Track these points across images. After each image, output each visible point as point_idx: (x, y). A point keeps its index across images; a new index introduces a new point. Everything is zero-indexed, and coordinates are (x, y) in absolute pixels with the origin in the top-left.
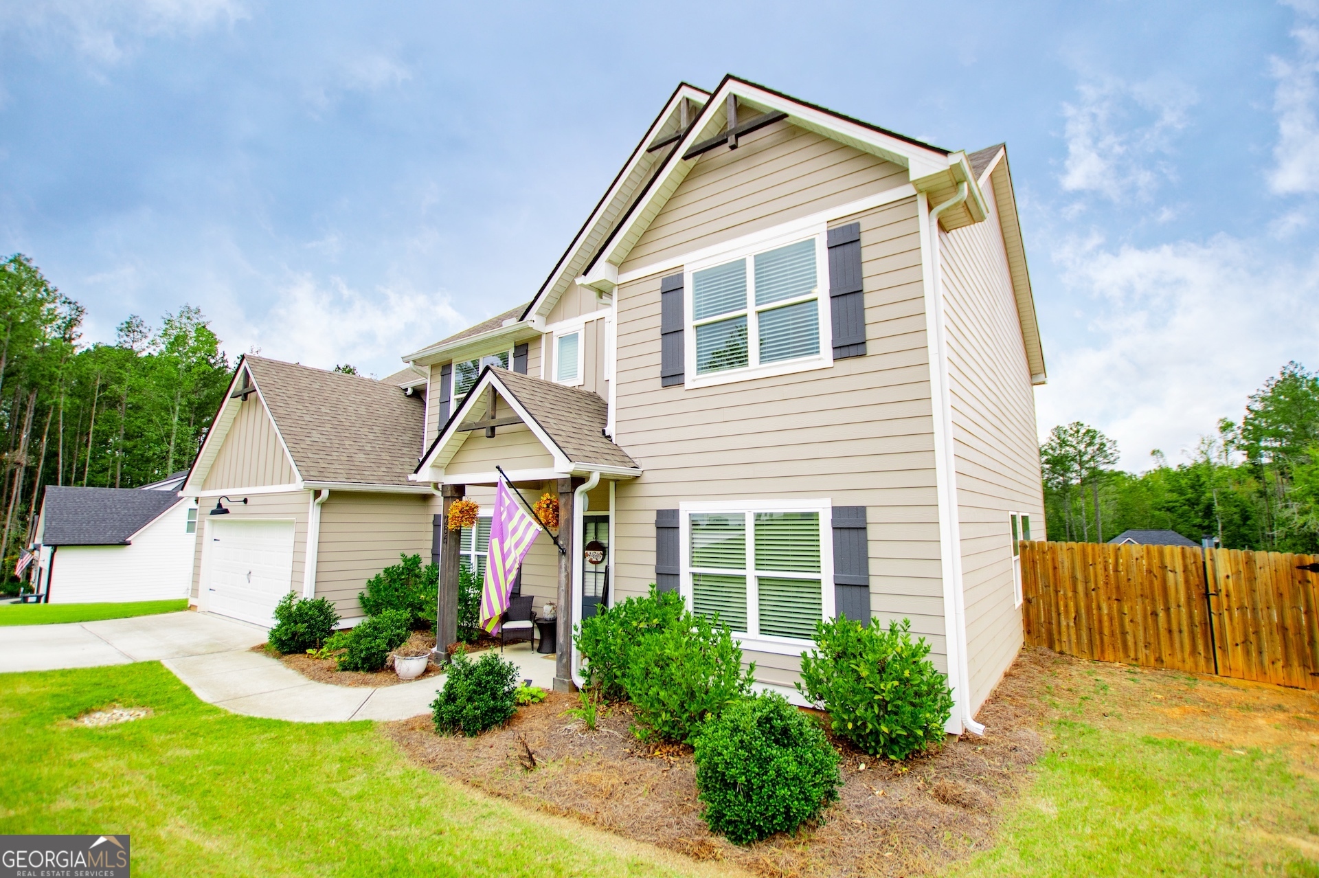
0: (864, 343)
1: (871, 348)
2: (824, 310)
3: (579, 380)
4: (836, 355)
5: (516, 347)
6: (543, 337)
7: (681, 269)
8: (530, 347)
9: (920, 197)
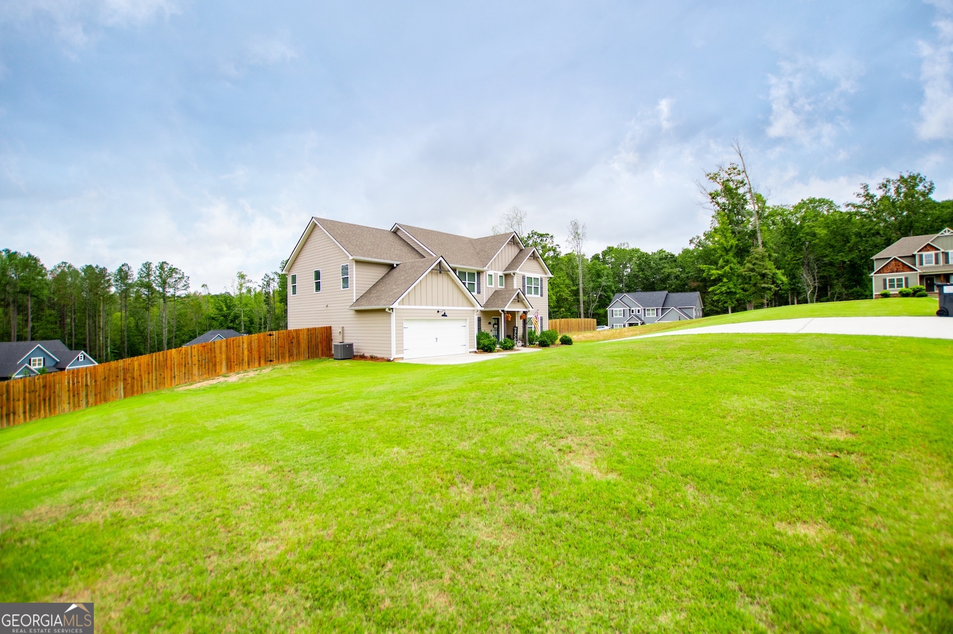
2: (539, 289)
3: (493, 286)
4: (540, 296)
5: (477, 273)
6: (484, 273)
7: (525, 275)
8: (480, 274)
9: (547, 277)
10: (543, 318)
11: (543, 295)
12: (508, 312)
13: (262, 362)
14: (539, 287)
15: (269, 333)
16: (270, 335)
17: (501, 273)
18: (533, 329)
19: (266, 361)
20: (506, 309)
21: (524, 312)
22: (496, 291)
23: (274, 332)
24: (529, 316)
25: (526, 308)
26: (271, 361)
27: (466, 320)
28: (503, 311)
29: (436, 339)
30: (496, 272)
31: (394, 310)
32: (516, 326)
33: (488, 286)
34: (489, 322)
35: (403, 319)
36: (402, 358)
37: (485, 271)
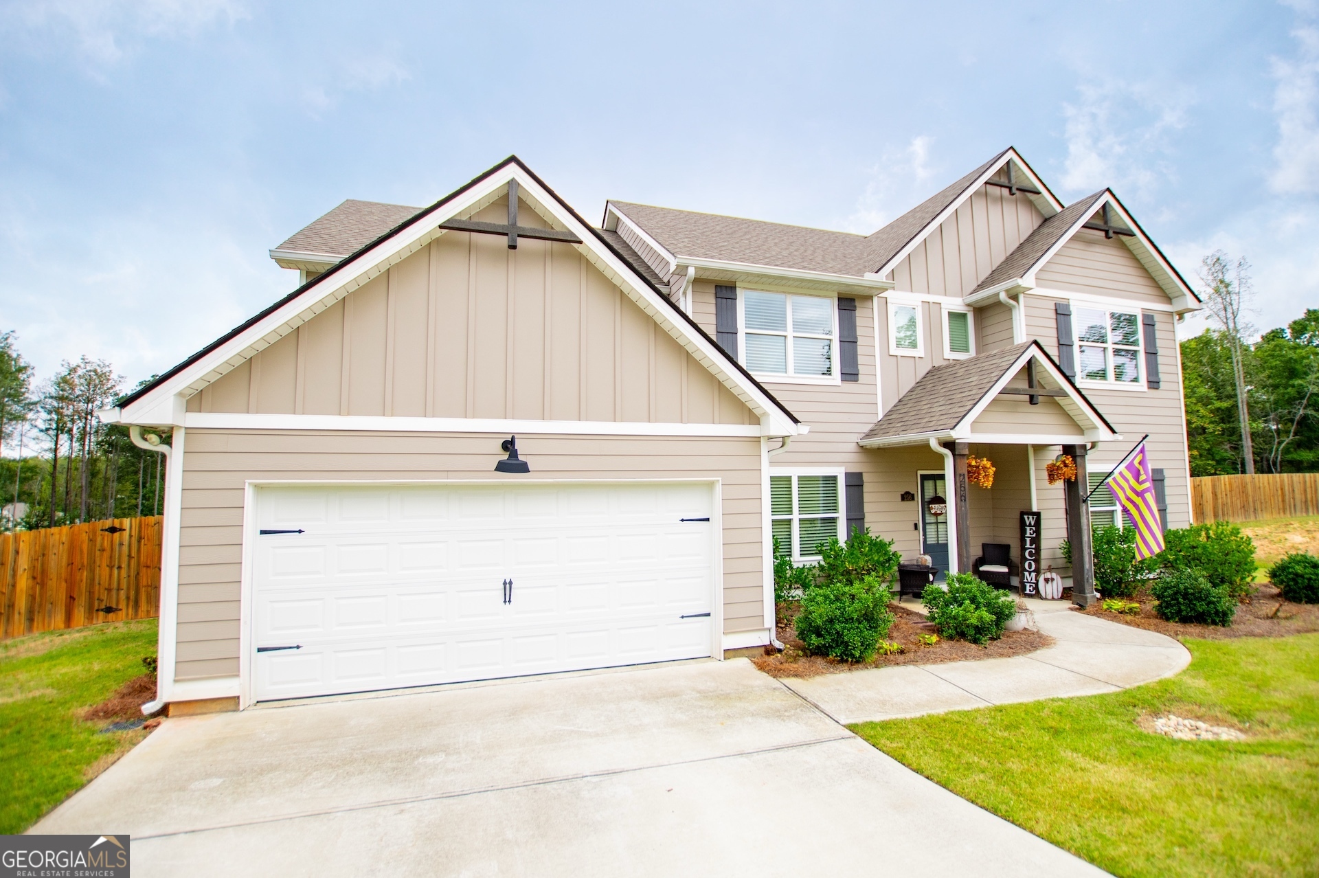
0: (1159, 383)
1: (1161, 386)
2: (1142, 357)
3: (920, 352)
4: (1148, 385)
5: (839, 299)
6: (875, 299)
7: (1067, 301)
8: (857, 304)
9: (1174, 314)
10: (1166, 473)
11: (1161, 383)
12: (979, 450)
13: (79, 614)
14: (1141, 348)
15: (108, 523)
16: (113, 530)
17: (956, 304)
18: (1119, 522)
19: (91, 612)
20: (964, 433)
21: (1068, 450)
22: (934, 372)
23: (126, 522)
24: (1094, 465)
25: (1080, 430)
26: (109, 610)
27: (710, 485)
28: (950, 445)
29: (508, 586)
30: (932, 298)
31: (179, 439)
32: (1031, 509)
33: (894, 350)
34: (903, 493)
35: (249, 484)
36: (231, 703)
37: (874, 292)
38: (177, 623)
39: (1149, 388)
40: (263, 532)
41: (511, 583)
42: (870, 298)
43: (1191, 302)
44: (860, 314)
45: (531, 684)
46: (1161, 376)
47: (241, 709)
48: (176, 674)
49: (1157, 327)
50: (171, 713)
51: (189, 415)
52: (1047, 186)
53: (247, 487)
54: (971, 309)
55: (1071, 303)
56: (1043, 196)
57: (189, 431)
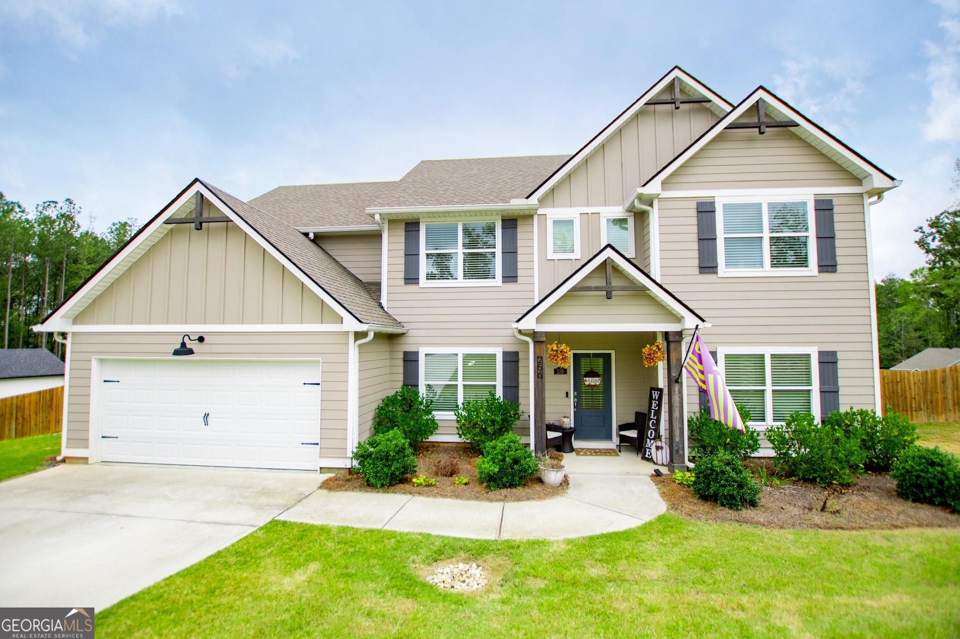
0: (836, 266)
1: (839, 268)
2: (812, 243)
3: (577, 255)
4: (819, 270)
5: (502, 220)
6: (536, 218)
7: (713, 198)
8: (519, 223)
9: (864, 195)
10: (839, 355)
11: (838, 266)
14: (810, 233)
17: (616, 212)
20: (529, 325)
21: (666, 336)
25: (677, 319)
29: (206, 416)
30: (590, 210)
31: (69, 337)
32: (658, 385)
33: (550, 256)
34: (556, 368)
35: (95, 358)
36: (85, 460)
37: (532, 212)
38: (68, 421)
39: (820, 272)
40: (105, 381)
41: (208, 415)
42: (531, 217)
43: (879, 181)
44: (521, 230)
45: (211, 471)
46: (838, 259)
47: (89, 463)
48: (67, 444)
49: (835, 211)
50: (67, 461)
51: (74, 326)
52: (717, 93)
53: (93, 359)
54: (633, 214)
55: (716, 201)
56: (714, 103)
57: (74, 334)
